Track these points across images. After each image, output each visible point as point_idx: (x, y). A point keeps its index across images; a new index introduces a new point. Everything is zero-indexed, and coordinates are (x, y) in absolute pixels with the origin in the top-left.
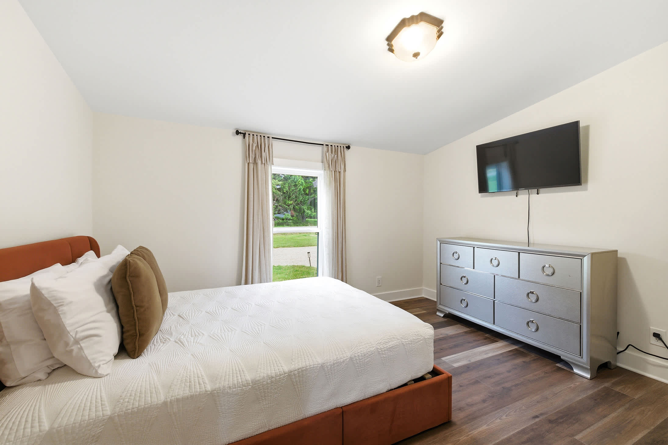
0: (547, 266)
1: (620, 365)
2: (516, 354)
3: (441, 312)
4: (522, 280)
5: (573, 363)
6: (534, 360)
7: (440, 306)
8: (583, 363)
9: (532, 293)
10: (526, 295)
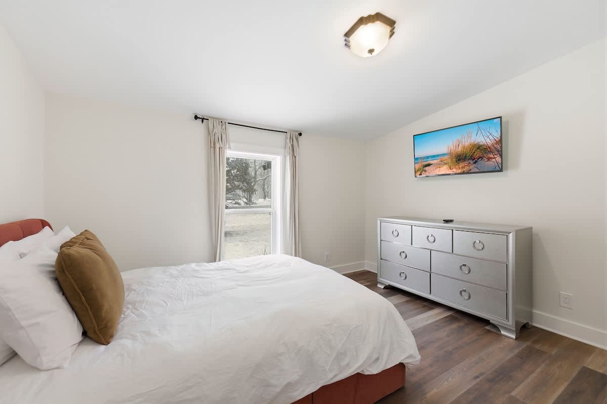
0: (478, 242)
1: (535, 324)
2: (451, 319)
3: (381, 284)
4: (455, 254)
5: (500, 326)
6: (467, 324)
7: (381, 279)
8: (509, 326)
9: (465, 265)
10: (459, 268)
